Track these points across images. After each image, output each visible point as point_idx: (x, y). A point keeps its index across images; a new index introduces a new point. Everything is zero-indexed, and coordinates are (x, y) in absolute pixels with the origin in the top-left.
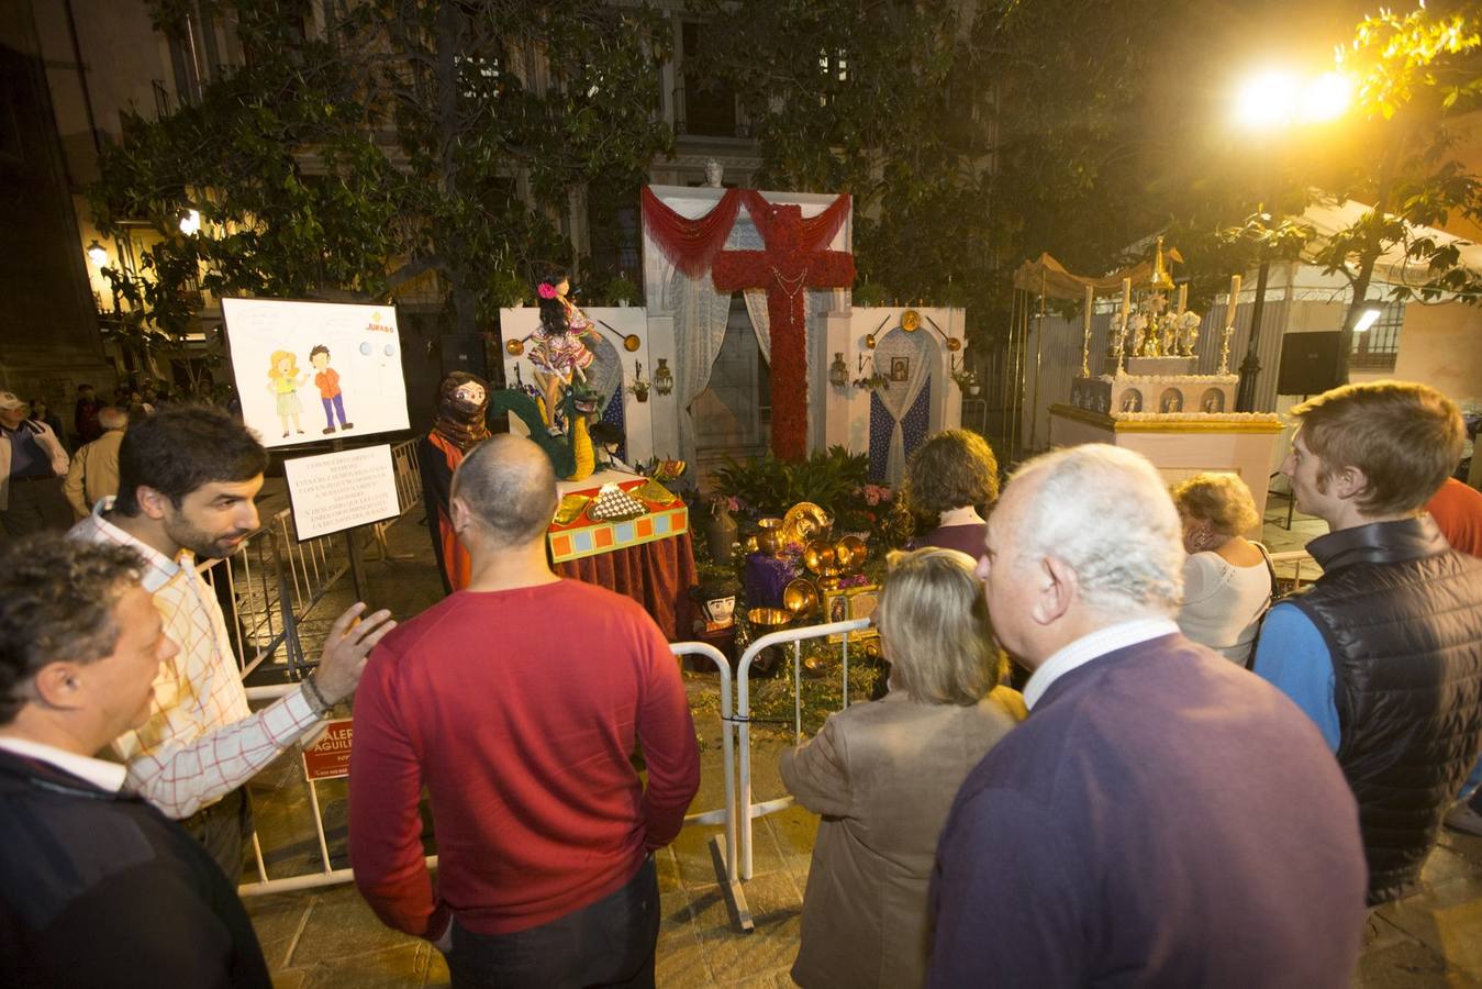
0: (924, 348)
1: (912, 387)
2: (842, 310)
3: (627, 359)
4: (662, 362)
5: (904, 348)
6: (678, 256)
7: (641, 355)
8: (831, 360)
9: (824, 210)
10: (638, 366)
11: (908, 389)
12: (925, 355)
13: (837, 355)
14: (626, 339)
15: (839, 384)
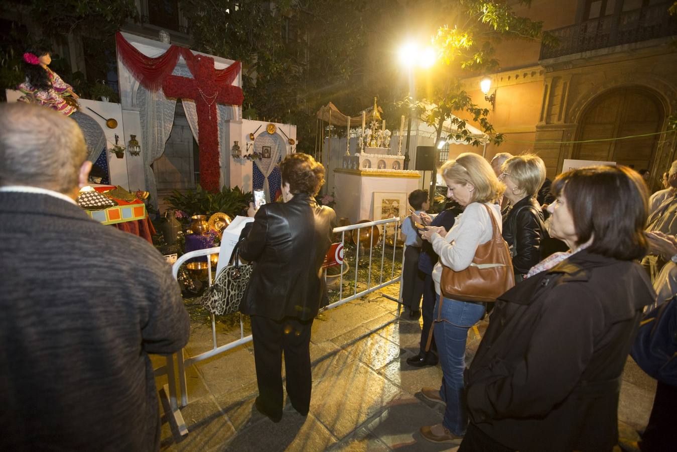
0: (278, 143)
1: (272, 162)
2: (237, 120)
3: (109, 134)
4: (133, 137)
5: (268, 142)
6: (142, 77)
7: (118, 130)
8: (232, 144)
9: (226, 67)
10: (117, 137)
11: (271, 162)
12: (278, 147)
13: (235, 142)
14: (108, 121)
15: (237, 156)
